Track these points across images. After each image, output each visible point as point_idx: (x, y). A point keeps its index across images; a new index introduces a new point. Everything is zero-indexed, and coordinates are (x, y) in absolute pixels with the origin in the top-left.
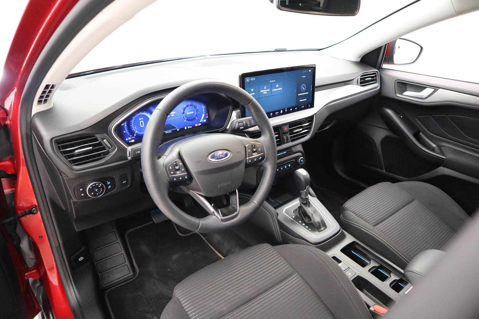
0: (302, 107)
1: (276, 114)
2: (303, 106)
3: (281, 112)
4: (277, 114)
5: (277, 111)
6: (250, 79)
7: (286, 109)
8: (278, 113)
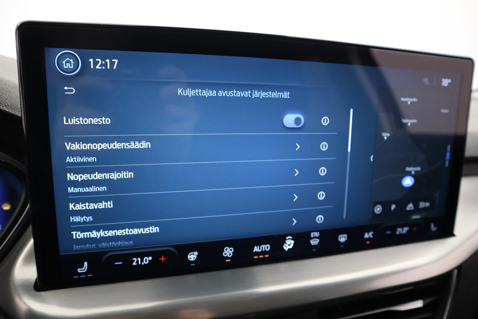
0: (399, 231)
1: (257, 254)
2: (402, 226)
3: (289, 244)
4: (263, 253)
5: (260, 241)
6: (86, 64)
7: (317, 234)
8: (266, 247)
